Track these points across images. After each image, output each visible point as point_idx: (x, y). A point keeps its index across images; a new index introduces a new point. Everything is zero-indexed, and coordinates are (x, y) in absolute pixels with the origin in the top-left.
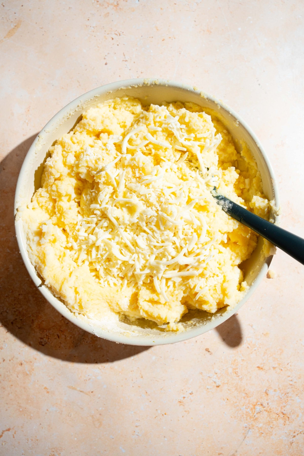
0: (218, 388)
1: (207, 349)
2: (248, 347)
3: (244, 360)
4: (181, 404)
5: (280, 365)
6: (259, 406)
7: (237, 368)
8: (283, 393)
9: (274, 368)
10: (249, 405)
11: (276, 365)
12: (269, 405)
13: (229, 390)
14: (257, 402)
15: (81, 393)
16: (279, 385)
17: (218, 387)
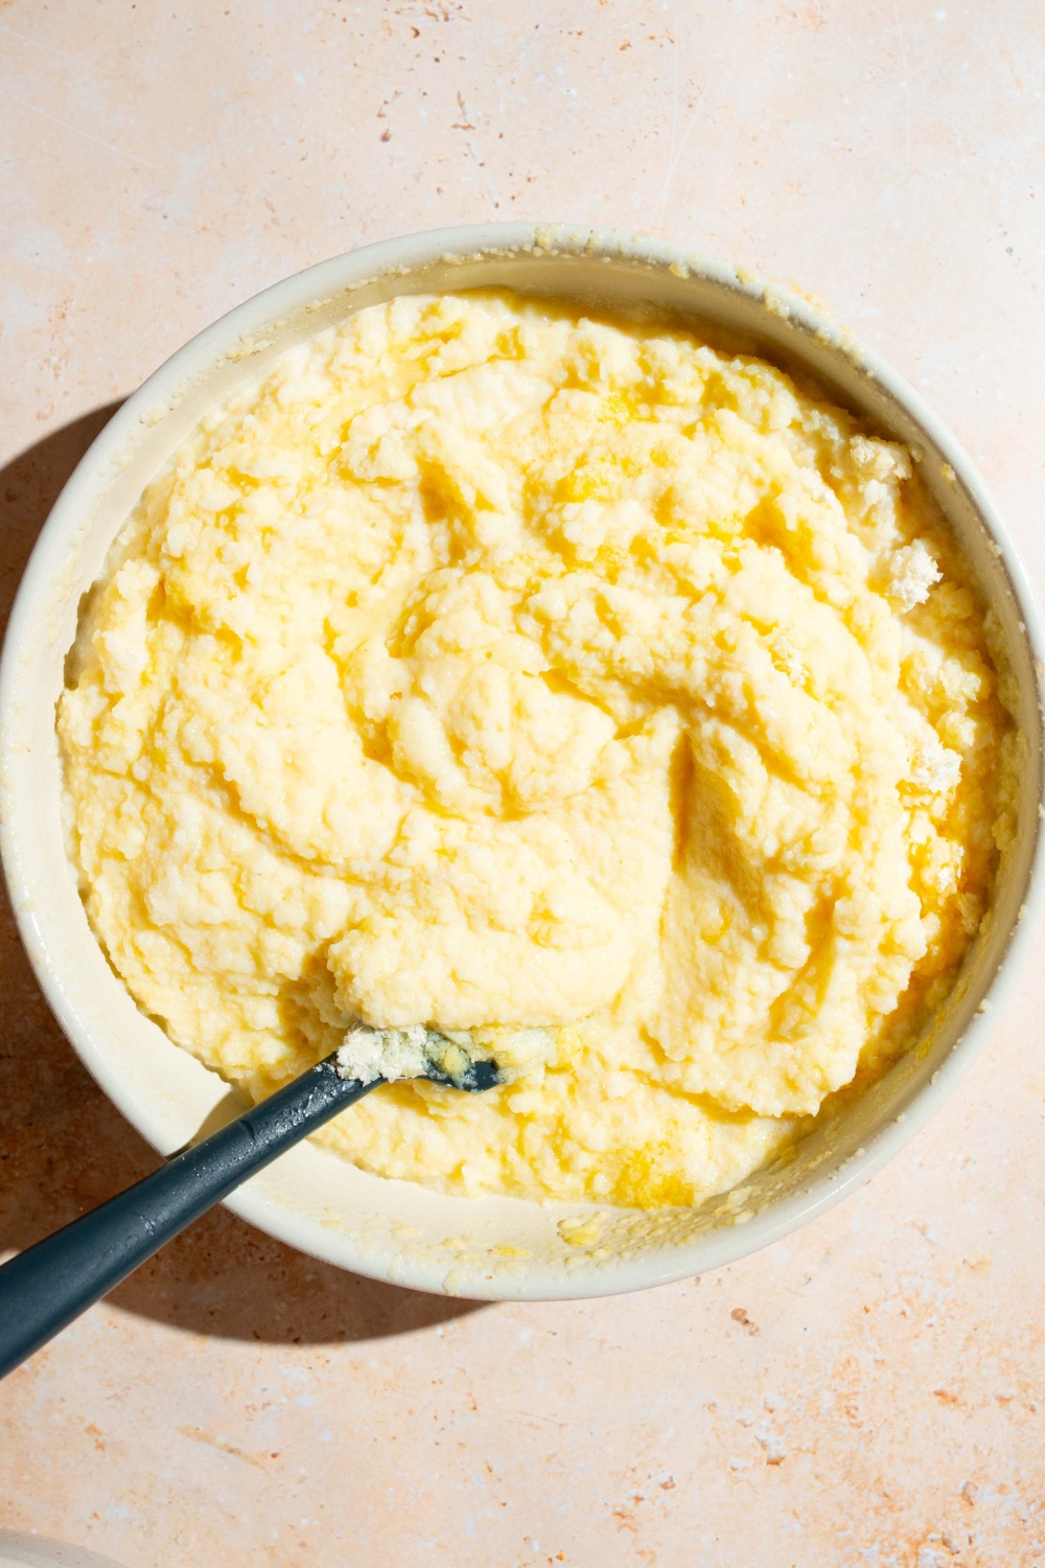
0: (776, 1467)
1: (740, 1313)
2: (903, 1313)
3: (883, 1361)
4: (626, 1525)
5: (1025, 1391)
6: (934, 1545)
7: (856, 1393)
8: (1034, 1501)
9: (1003, 1400)
10: (894, 1542)
11: (1013, 1391)
12: (974, 1545)
13: (817, 1477)
14: (929, 1531)
15: (231, 1456)
16: (1017, 1469)
17: (775, 1462)
